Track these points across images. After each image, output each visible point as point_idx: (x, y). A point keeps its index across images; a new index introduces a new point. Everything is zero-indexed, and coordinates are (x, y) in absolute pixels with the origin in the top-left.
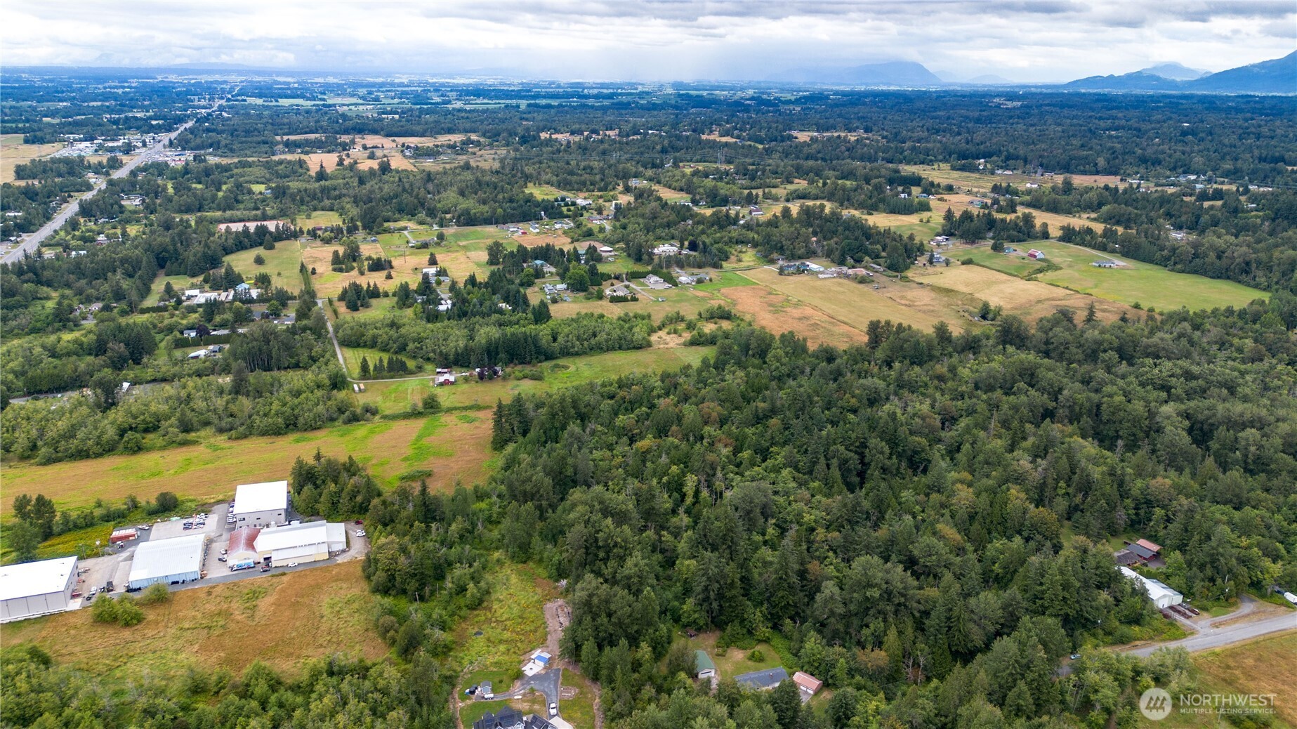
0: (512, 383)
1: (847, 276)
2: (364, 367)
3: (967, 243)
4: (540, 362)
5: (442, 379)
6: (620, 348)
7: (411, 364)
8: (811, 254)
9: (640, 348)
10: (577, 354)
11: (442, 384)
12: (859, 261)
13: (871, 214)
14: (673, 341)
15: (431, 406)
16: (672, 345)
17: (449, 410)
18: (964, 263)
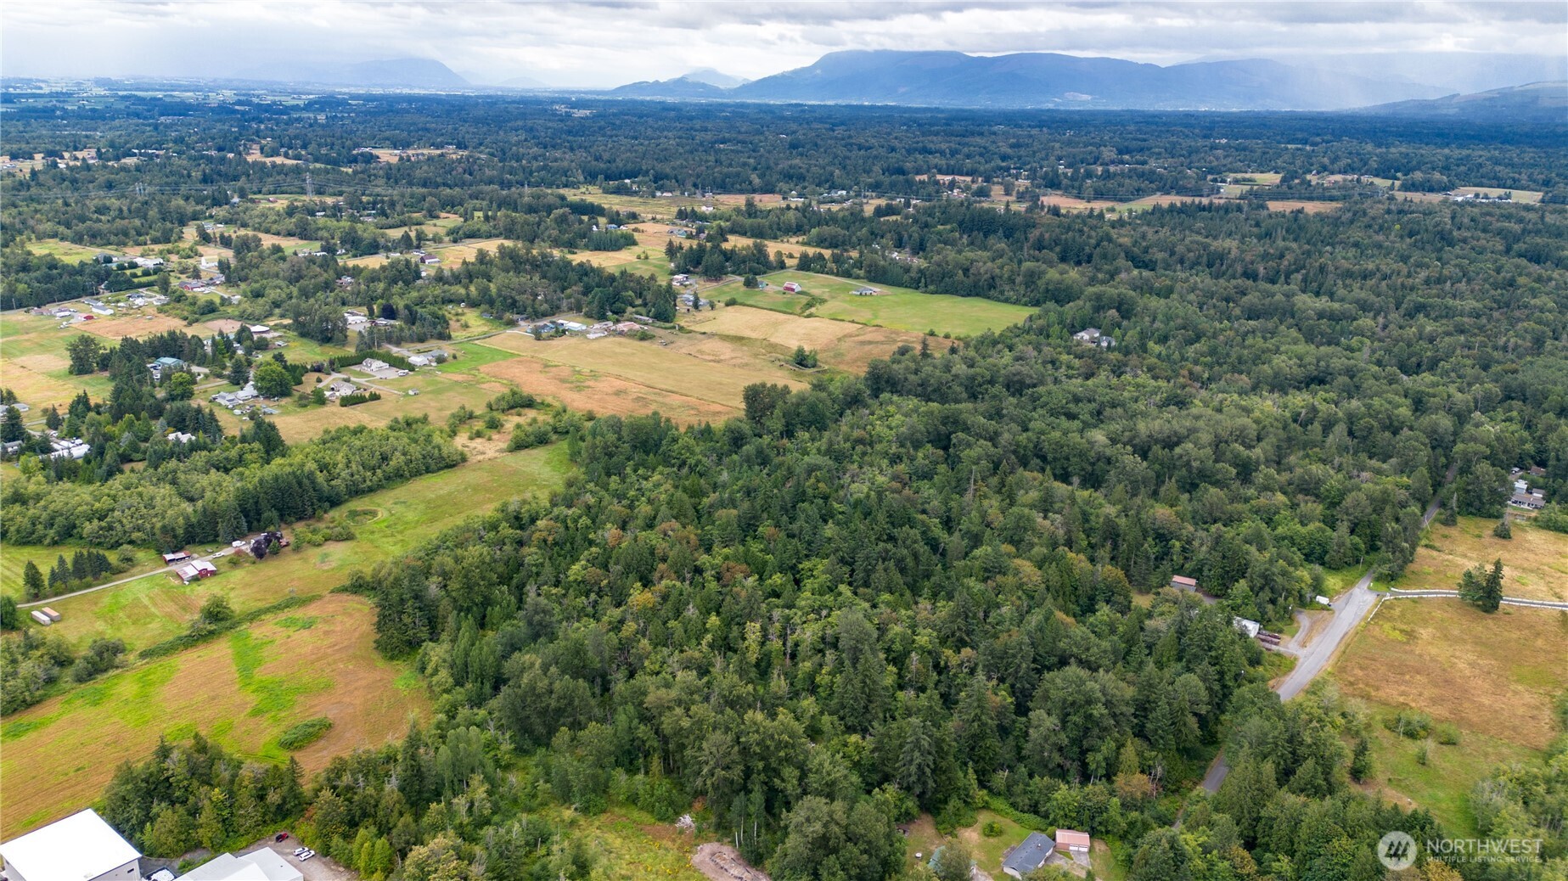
0: (314, 554)
1: (621, 334)
2: (33, 578)
3: (711, 281)
4: (326, 512)
5: (190, 570)
6: (428, 471)
7: (112, 557)
8: (555, 310)
9: (454, 466)
10: (371, 490)
11: (195, 579)
12: (619, 312)
13: (575, 253)
14: (490, 449)
15: (218, 619)
16: (491, 454)
17: (253, 616)
18: (728, 305)
